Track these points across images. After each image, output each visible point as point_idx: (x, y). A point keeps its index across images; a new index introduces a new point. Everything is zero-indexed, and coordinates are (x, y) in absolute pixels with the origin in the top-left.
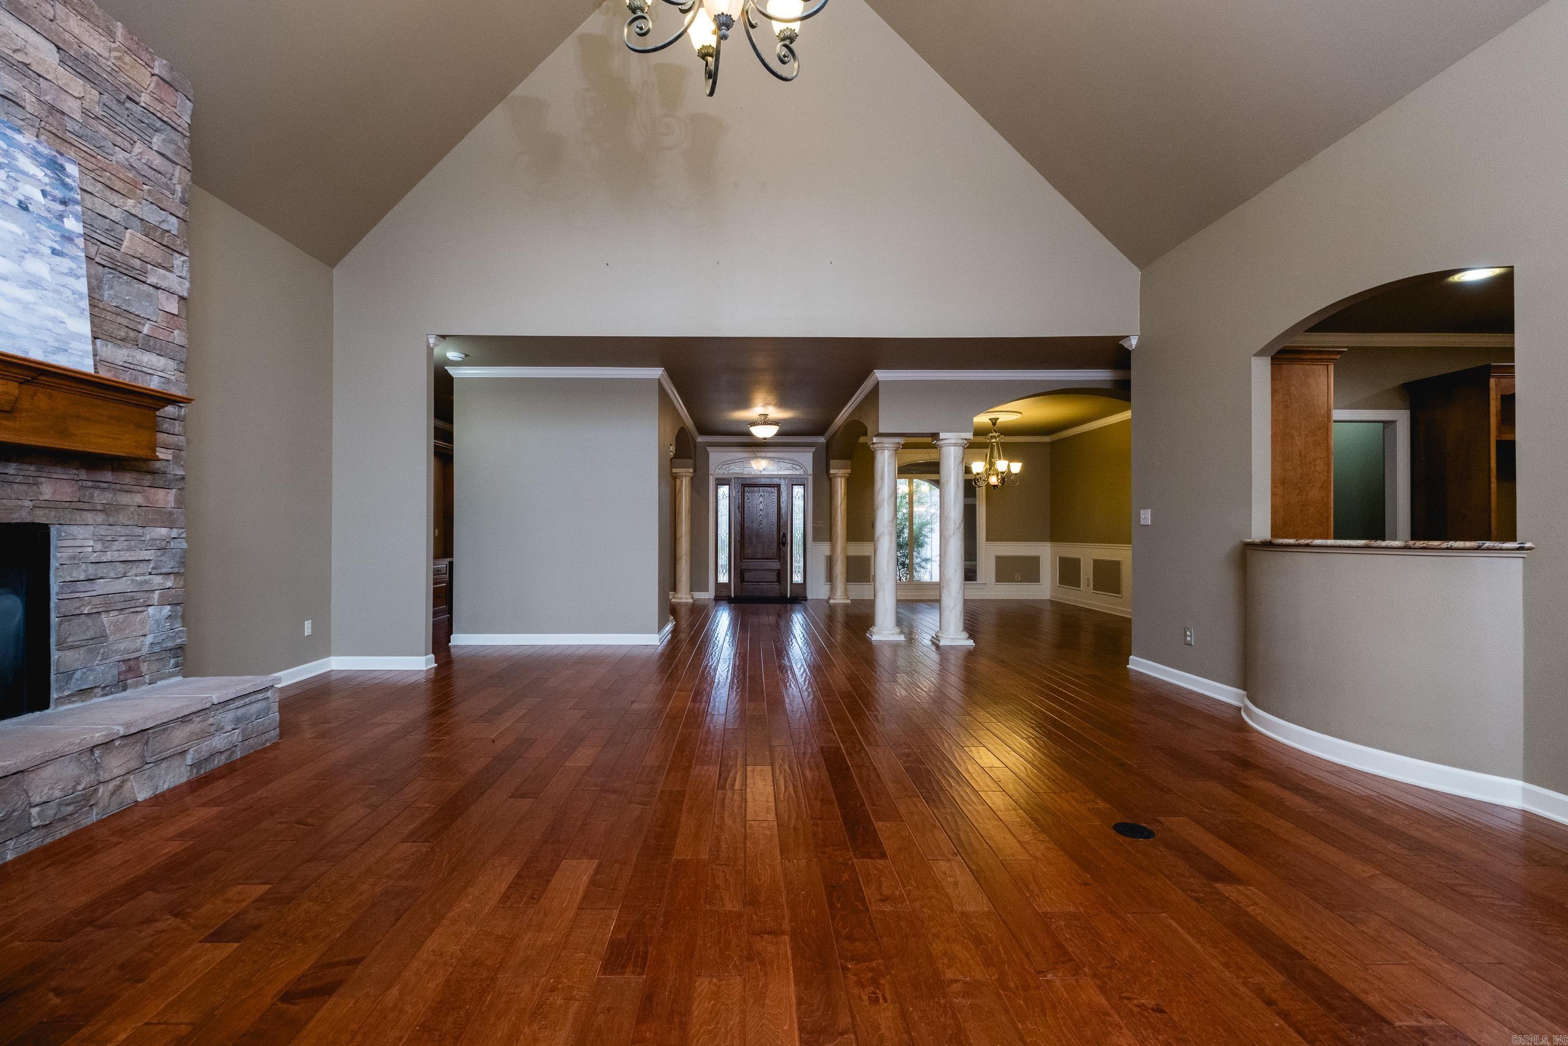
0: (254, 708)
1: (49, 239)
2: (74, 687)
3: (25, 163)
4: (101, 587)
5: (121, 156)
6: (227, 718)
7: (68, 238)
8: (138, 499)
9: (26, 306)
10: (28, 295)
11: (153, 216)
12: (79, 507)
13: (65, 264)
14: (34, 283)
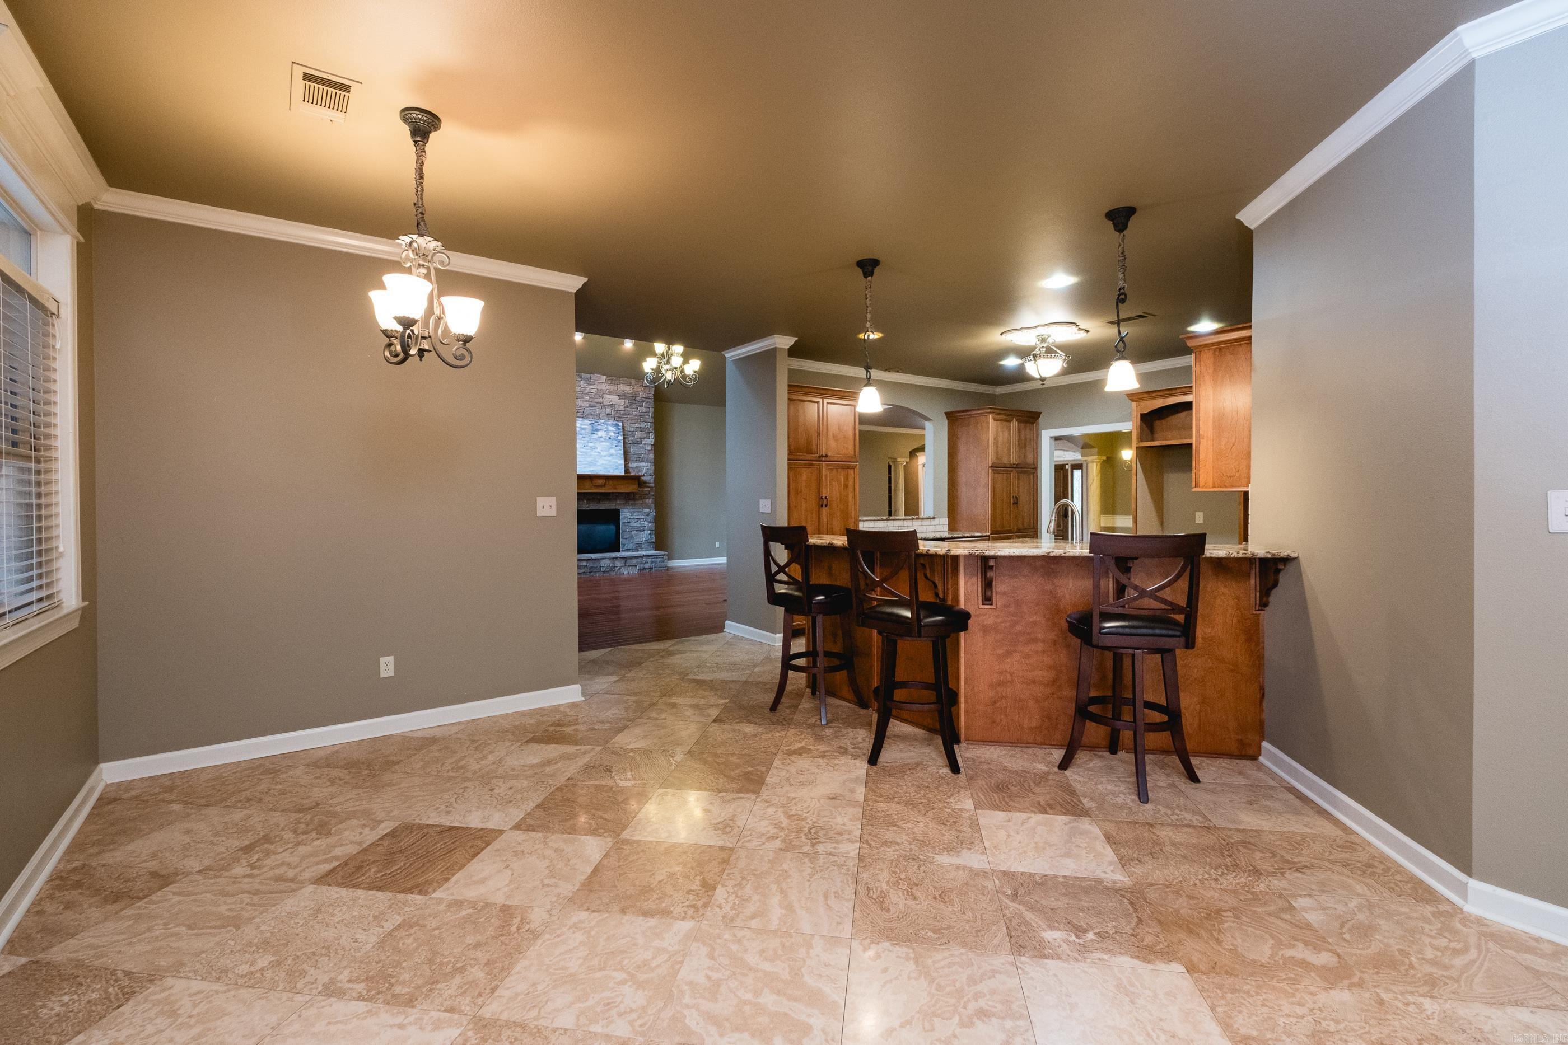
0: (658, 560)
1: (615, 443)
2: (625, 548)
3: (611, 428)
4: (632, 524)
5: (634, 413)
6: (649, 560)
7: (619, 441)
8: (641, 502)
9: (610, 461)
10: (609, 458)
11: (643, 425)
12: (624, 505)
13: (618, 448)
14: (612, 455)
